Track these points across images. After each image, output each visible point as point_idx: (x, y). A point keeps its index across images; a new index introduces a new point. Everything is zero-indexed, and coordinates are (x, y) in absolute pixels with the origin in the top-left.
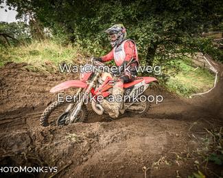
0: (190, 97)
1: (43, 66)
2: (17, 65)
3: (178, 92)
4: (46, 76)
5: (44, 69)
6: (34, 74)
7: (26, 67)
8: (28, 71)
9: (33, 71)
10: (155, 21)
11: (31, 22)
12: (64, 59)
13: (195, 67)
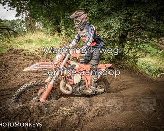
0: (158, 76)
1: (36, 51)
2: (16, 51)
3: (147, 72)
4: (39, 60)
5: (37, 53)
6: (30, 57)
7: (23, 52)
8: (25, 55)
9: (29, 56)
10: (127, 12)
11: (26, 19)
12: (53, 45)
13: (161, 50)
